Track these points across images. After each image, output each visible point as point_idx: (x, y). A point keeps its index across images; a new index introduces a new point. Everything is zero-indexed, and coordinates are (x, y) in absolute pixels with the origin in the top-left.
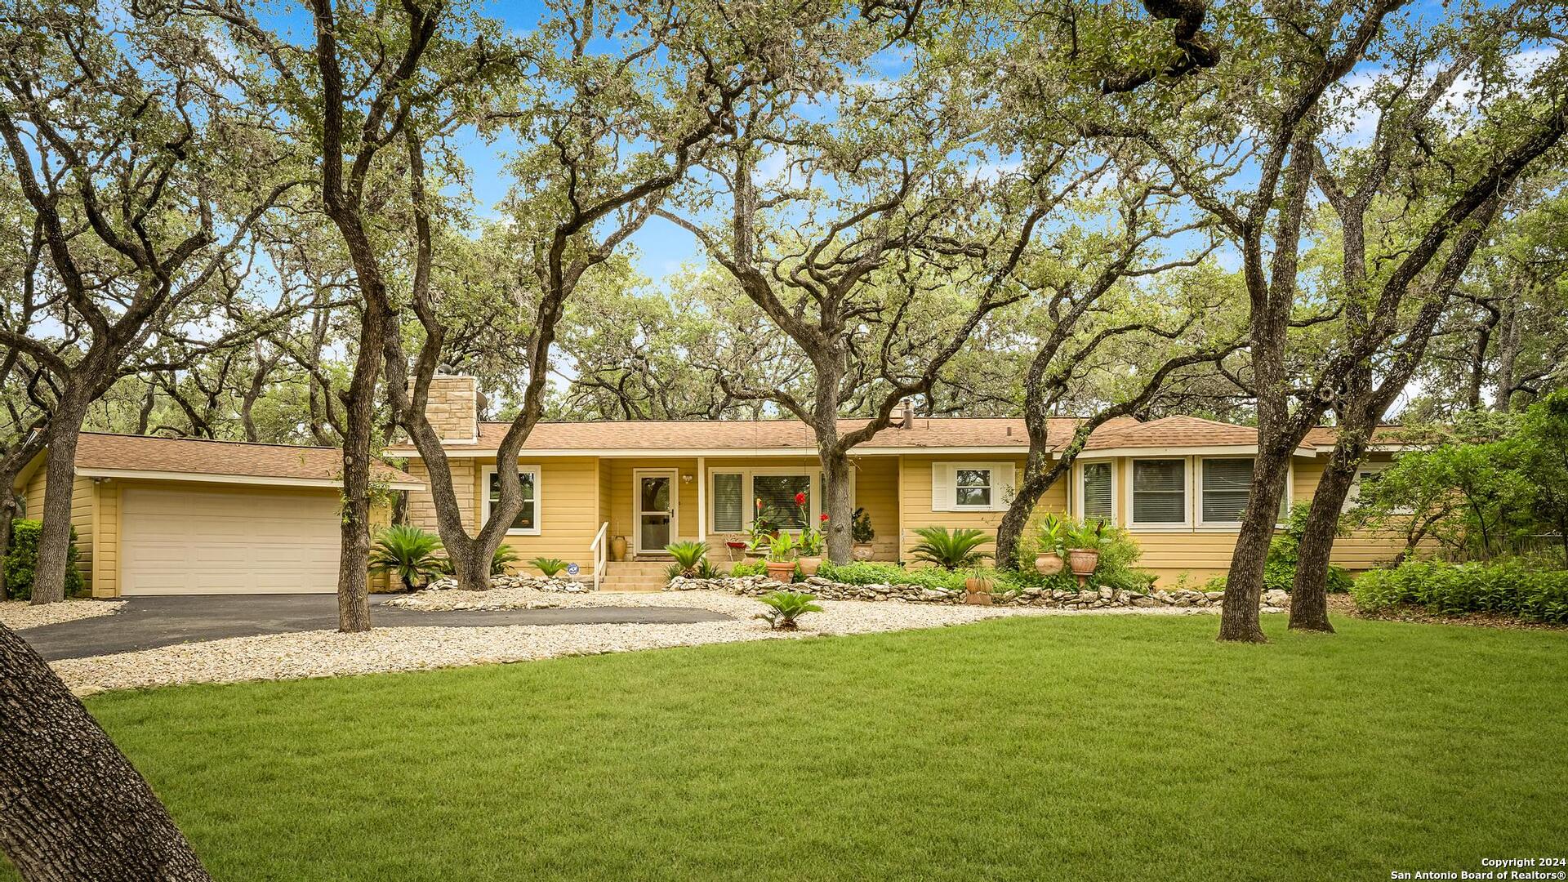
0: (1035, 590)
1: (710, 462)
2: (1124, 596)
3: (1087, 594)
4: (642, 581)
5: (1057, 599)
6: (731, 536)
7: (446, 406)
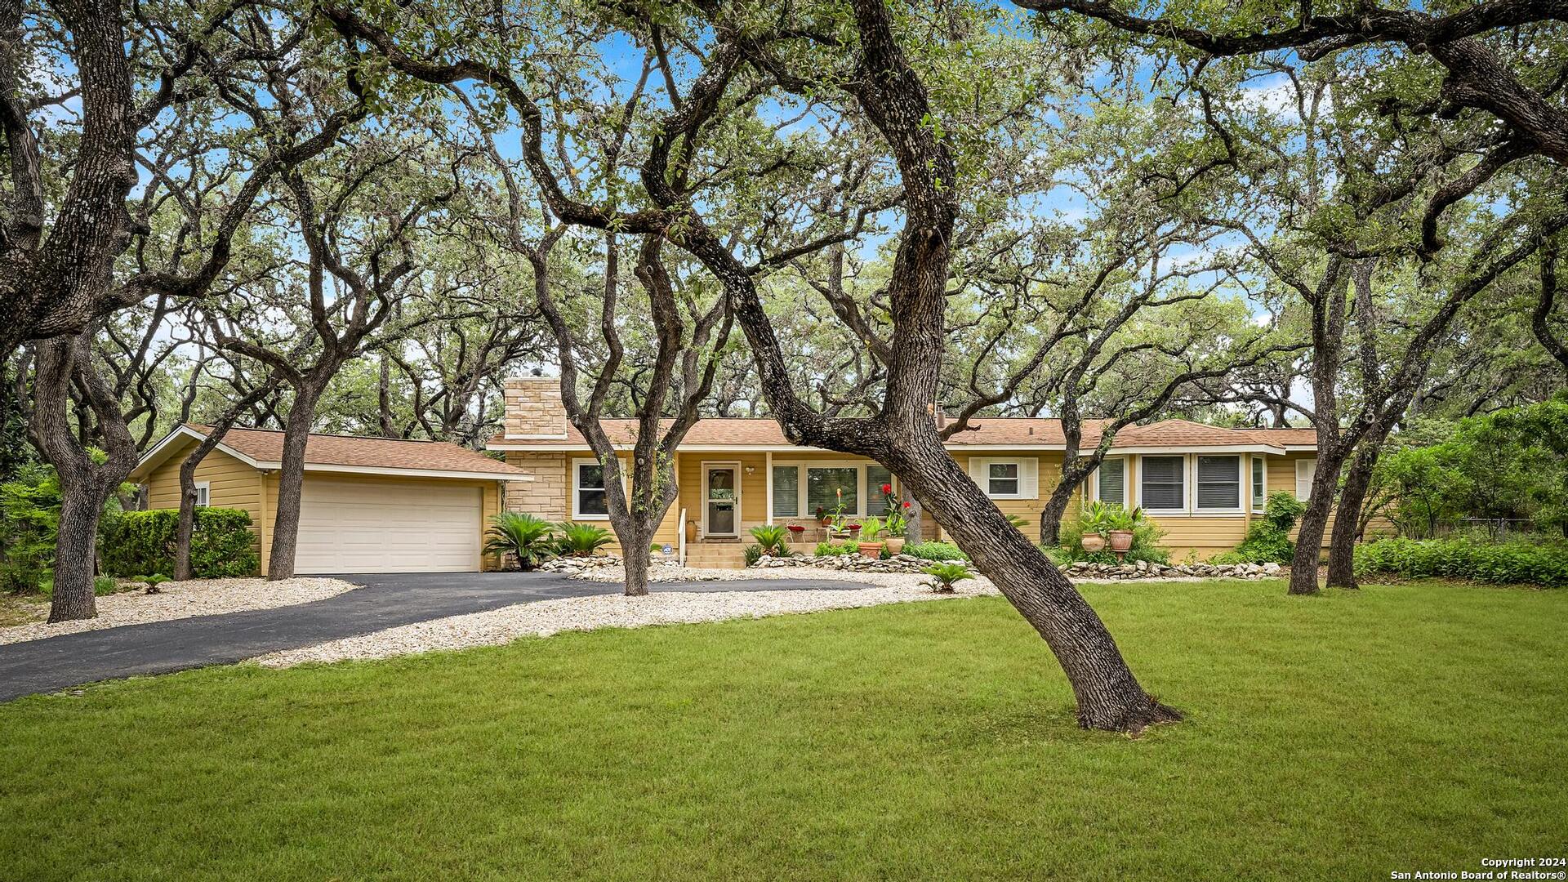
0: (1084, 564)
1: (776, 456)
2: (1155, 568)
3: (1127, 567)
4: (721, 559)
5: (1102, 572)
6: (789, 521)
7: (540, 405)
